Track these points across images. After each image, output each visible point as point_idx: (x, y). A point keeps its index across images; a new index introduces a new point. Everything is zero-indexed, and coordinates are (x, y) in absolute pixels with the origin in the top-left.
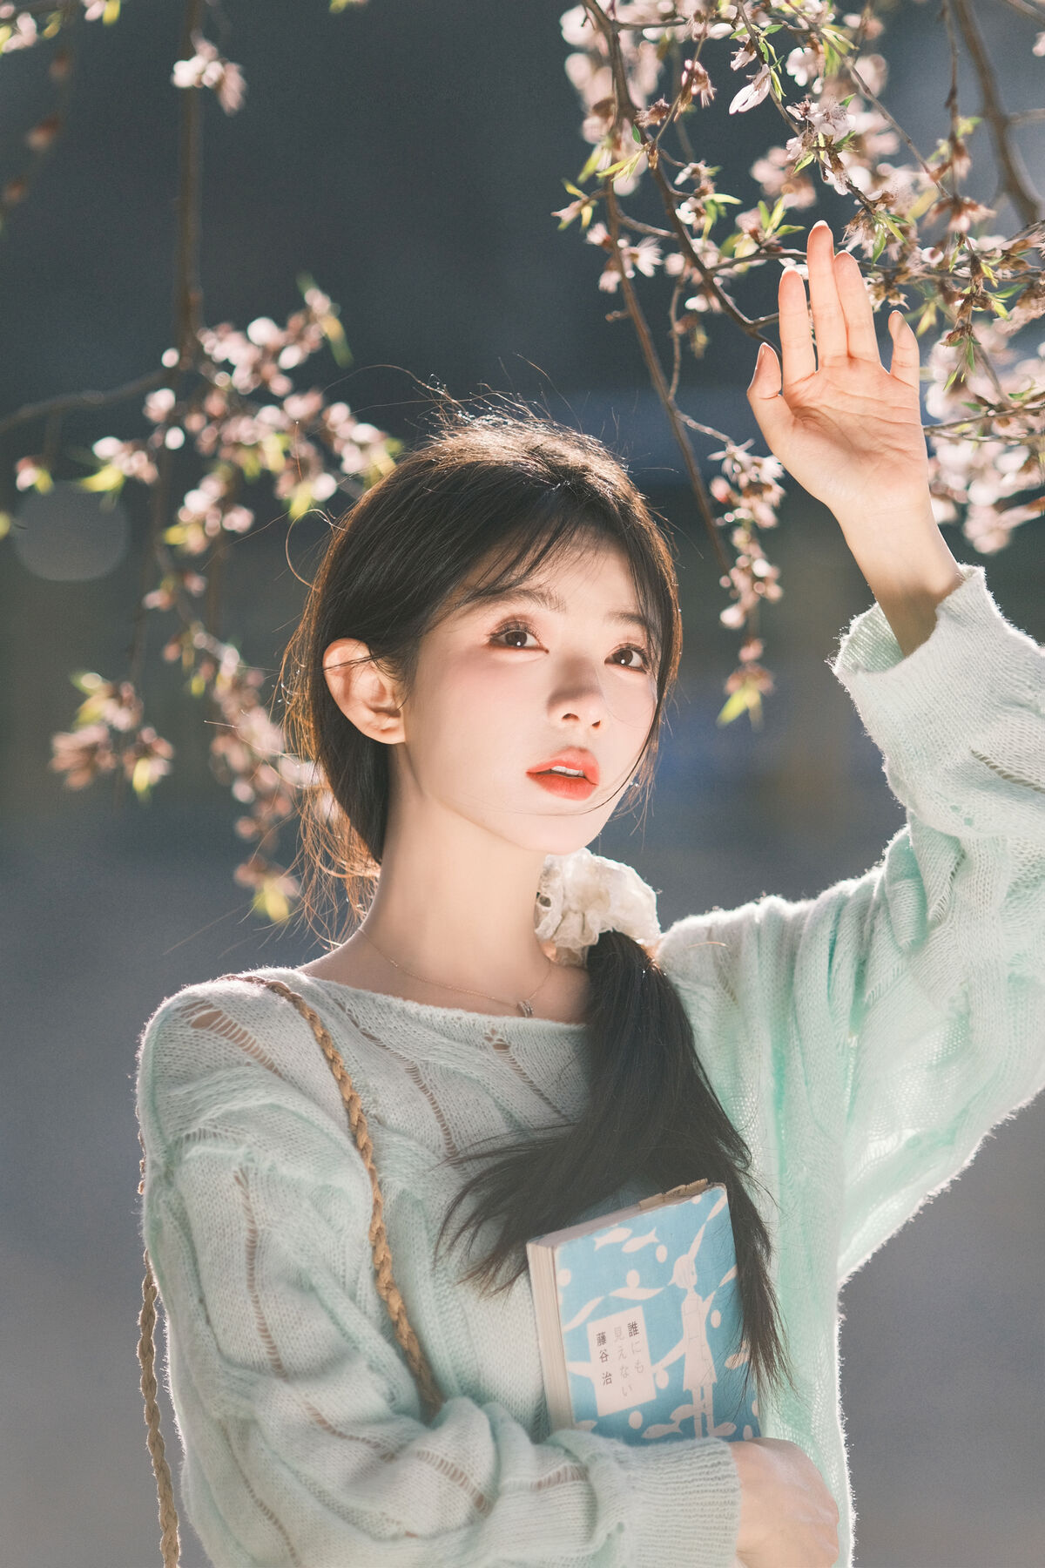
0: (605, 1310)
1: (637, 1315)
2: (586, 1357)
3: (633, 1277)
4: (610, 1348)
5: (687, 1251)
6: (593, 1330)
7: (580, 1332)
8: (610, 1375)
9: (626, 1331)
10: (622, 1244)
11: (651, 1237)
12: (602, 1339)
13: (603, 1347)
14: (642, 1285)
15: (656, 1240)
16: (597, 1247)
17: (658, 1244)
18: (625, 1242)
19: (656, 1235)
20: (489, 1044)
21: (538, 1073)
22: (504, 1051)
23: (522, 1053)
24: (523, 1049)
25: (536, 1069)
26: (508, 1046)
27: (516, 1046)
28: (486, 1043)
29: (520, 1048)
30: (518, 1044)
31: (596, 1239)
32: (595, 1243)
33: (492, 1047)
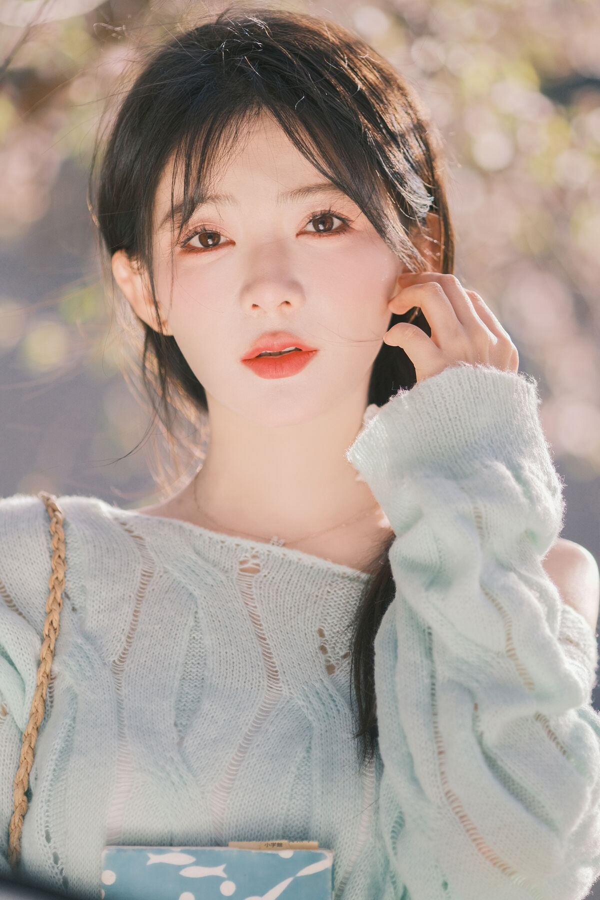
5: (262, 895)
11: (218, 871)
15: (224, 875)
16: (149, 863)
18: (185, 866)
19: (225, 871)
20: (237, 567)
21: (269, 601)
22: (250, 574)
23: (267, 581)
24: (271, 579)
25: (269, 597)
26: (258, 571)
27: (266, 574)
28: (234, 566)
29: (268, 576)
30: (269, 573)
31: (151, 855)
32: (149, 859)
33: (238, 571)
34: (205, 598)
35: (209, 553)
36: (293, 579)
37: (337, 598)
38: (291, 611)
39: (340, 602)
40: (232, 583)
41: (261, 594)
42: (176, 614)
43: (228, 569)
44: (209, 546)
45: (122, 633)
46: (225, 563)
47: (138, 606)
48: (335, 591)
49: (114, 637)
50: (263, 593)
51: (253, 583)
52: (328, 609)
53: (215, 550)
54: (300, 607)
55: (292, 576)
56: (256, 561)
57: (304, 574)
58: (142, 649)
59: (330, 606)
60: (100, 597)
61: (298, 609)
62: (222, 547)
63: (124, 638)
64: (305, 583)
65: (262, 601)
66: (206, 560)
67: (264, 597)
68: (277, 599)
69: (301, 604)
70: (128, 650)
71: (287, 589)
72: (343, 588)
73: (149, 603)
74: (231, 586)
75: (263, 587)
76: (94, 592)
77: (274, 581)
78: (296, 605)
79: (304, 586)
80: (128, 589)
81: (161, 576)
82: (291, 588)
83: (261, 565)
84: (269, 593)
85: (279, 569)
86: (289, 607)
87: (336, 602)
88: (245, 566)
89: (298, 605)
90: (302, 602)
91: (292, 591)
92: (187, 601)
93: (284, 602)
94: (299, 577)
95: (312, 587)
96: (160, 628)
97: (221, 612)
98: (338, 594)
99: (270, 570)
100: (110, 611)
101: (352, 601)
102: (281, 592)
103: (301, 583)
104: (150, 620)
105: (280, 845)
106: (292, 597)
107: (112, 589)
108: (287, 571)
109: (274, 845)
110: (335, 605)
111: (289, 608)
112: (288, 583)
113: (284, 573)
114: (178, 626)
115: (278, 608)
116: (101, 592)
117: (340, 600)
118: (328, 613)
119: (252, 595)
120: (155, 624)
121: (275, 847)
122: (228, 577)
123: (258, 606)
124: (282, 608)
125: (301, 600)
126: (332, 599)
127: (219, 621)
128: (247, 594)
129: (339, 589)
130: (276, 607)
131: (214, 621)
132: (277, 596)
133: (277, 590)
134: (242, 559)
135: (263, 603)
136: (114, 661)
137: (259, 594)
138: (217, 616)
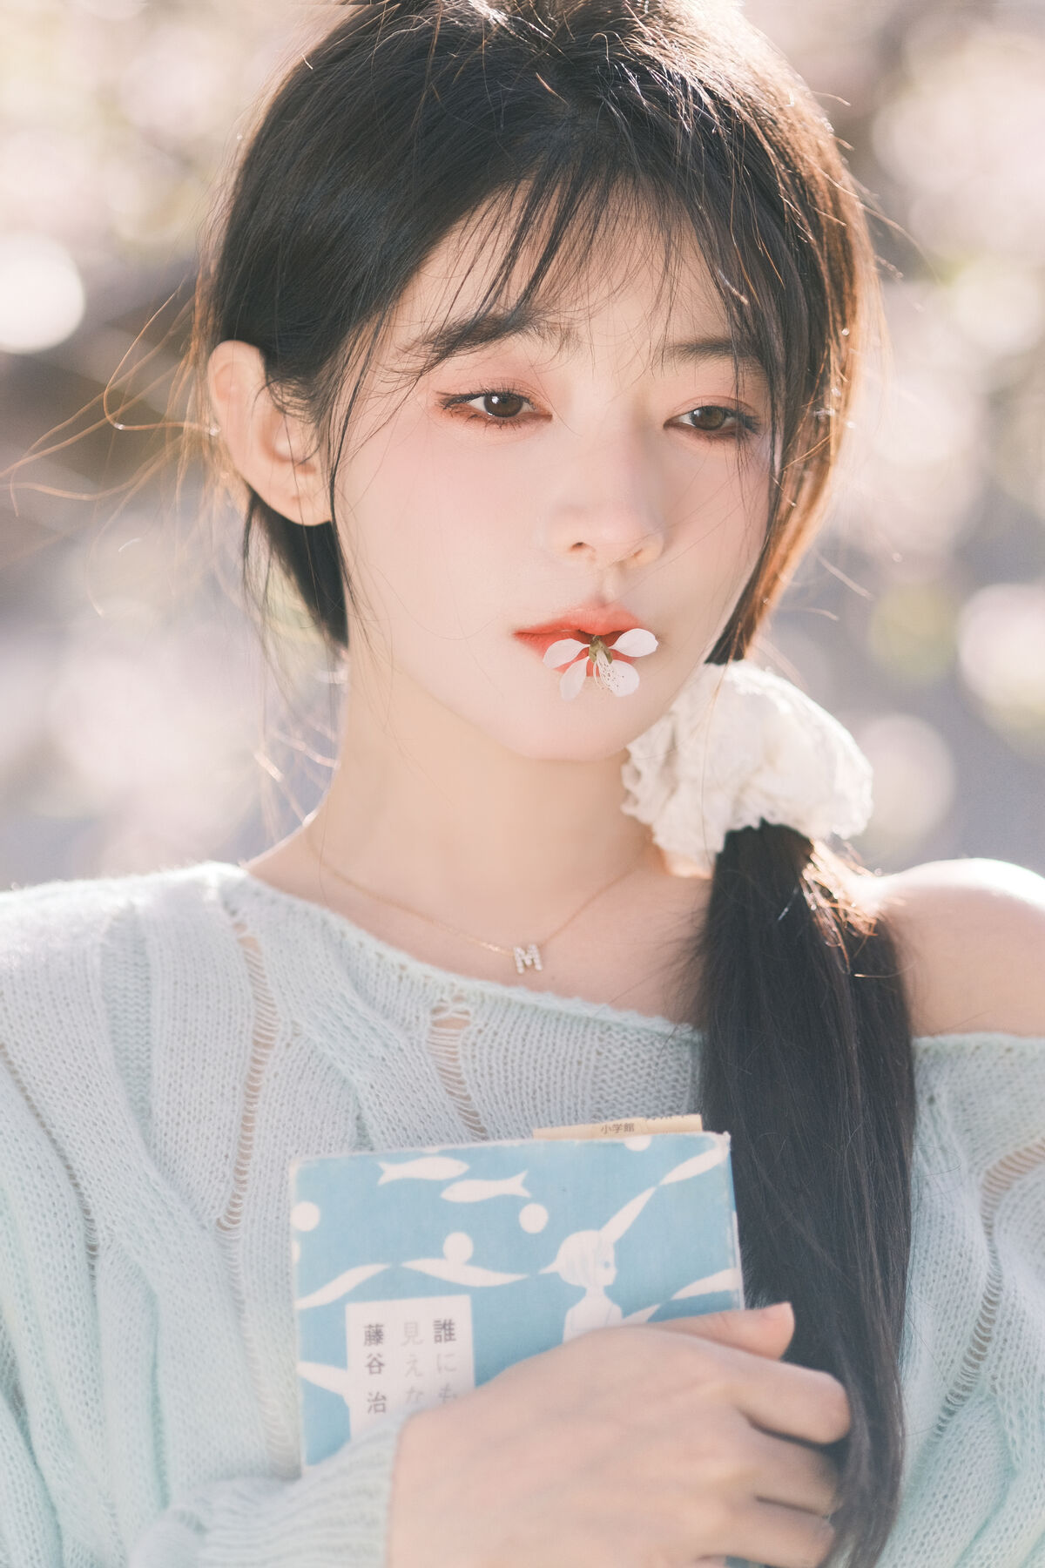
0: (392, 1286)
1: (459, 1310)
2: (338, 1358)
3: (458, 1245)
4: (386, 1350)
5: (599, 1222)
6: (359, 1317)
7: (334, 1312)
8: (384, 1398)
9: (428, 1332)
10: (442, 1185)
11: (513, 1186)
12: (376, 1335)
13: (375, 1349)
14: (474, 1261)
15: (524, 1193)
16: (383, 1180)
17: (525, 1202)
18: (451, 1182)
19: (525, 1184)
20: (426, 1017)
21: (492, 1083)
22: (453, 1031)
23: (484, 1041)
24: (491, 1034)
25: (491, 1075)
26: (467, 1023)
27: (481, 1026)
28: (422, 1016)
29: (486, 1030)
30: (486, 1025)
31: (384, 1165)
32: (381, 1172)
33: (429, 1025)
34: (372, 1087)
35: (376, 990)
36: (531, 1031)
37: (614, 1063)
38: (534, 1099)
39: (620, 1072)
40: (421, 1051)
41: (475, 1071)
42: (323, 1123)
43: (410, 1023)
44: (378, 975)
45: (225, 1164)
46: (405, 1011)
47: (250, 1108)
48: (610, 1051)
49: (211, 1173)
50: (478, 1068)
51: (459, 1049)
52: (601, 1089)
53: (387, 984)
54: (551, 1089)
55: (528, 1027)
56: (462, 1006)
57: (551, 1022)
58: (269, 1194)
59: (603, 1081)
60: (180, 1094)
61: (548, 1094)
62: (401, 978)
63: (229, 1172)
64: (555, 1037)
65: (479, 1086)
66: (371, 1003)
67: (482, 1075)
68: (506, 1078)
69: (552, 1083)
70: (240, 1198)
71: (522, 1053)
72: (623, 1045)
73: (270, 1104)
74: (418, 1057)
75: (478, 1056)
76: (170, 1085)
77: (498, 1039)
78: (543, 1085)
79: (554, 1044)
80: (229, 1074)
81: (288, 1045)
82: (530, 1049)
83: (472, 1011)
84: (490, 1068)
85: (504, 1016)
86: (530, 1091)
87: (612, 1072)
88: (443, 1016)
89: (547, 1086)
90: (553, 1078)
91: (533, 1057)
92: (339, 1096)
93: (520, 1081)
94: (542, 1028)
95: (568, 1046)
96: (296, 1152)
97: (405, 1111)
98: (615, 1056)
99: (489, 1019)
100: (199, 1122)
101: (642, 1069)
102: (513, 1061)
103: (547, 1038)
104: (275, 1137)
105: (629, 1128)
106: (535, 1069)
107: (202, 1077)
108: (518, 1017)
109: (618, 1128)
110: (612, 1079)
111: (531, 1094)
112: (524, 1040)
113: (515, 1023)
114: (330, 1145)
115: (511, 1095)
116: (181, 1086)
117: (621, 1069)
118: (601, 1097)
119: (459, 1075)
120: (286, 1144)
121: (622, 1132)
122: (410, 1038)
123: (472, 1095)
124: (517, 1093)
125: (551, 1073)
126: (606, 1066)
127: (405, 1129)
128: (450, 1073)
129: (617, 1048)
130: (507, 1093)
131: (394, 1130)
132: (506, 1071)
133: (505, 1057)
134: (435, 1005)
135: (482, 1089)
136: (218, 1222)
137: (471, 1071)
138: (400, 1120)
